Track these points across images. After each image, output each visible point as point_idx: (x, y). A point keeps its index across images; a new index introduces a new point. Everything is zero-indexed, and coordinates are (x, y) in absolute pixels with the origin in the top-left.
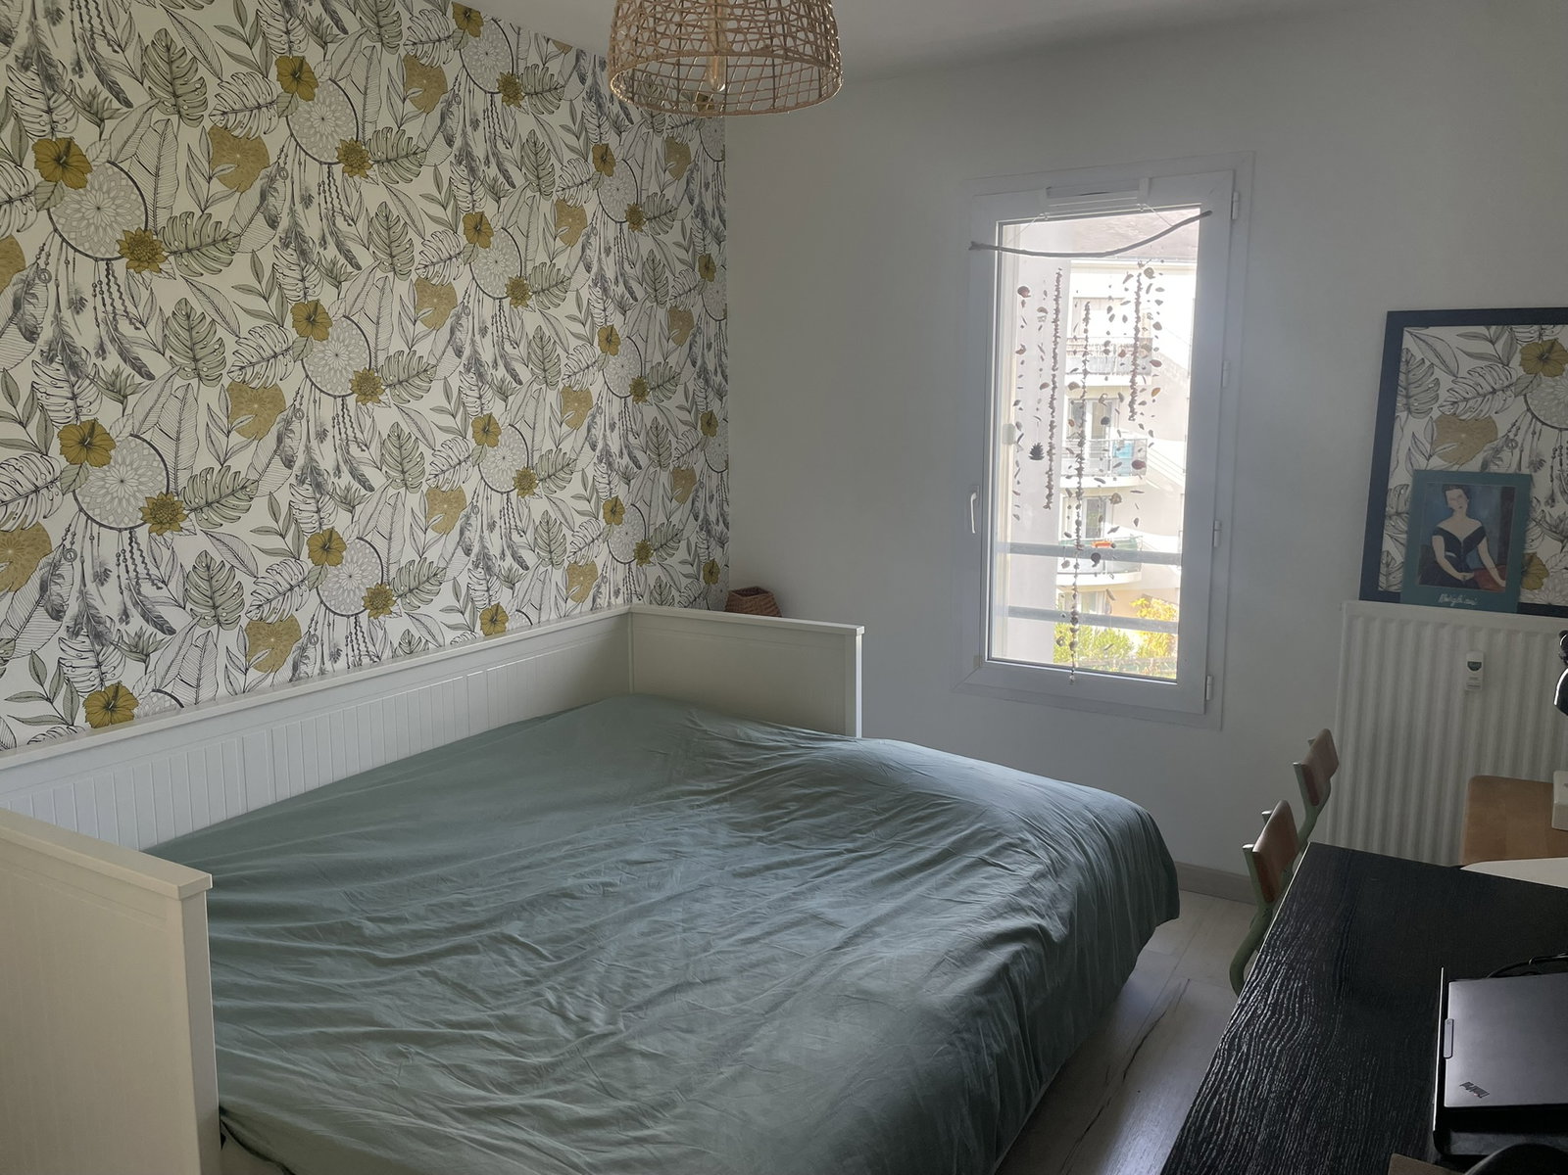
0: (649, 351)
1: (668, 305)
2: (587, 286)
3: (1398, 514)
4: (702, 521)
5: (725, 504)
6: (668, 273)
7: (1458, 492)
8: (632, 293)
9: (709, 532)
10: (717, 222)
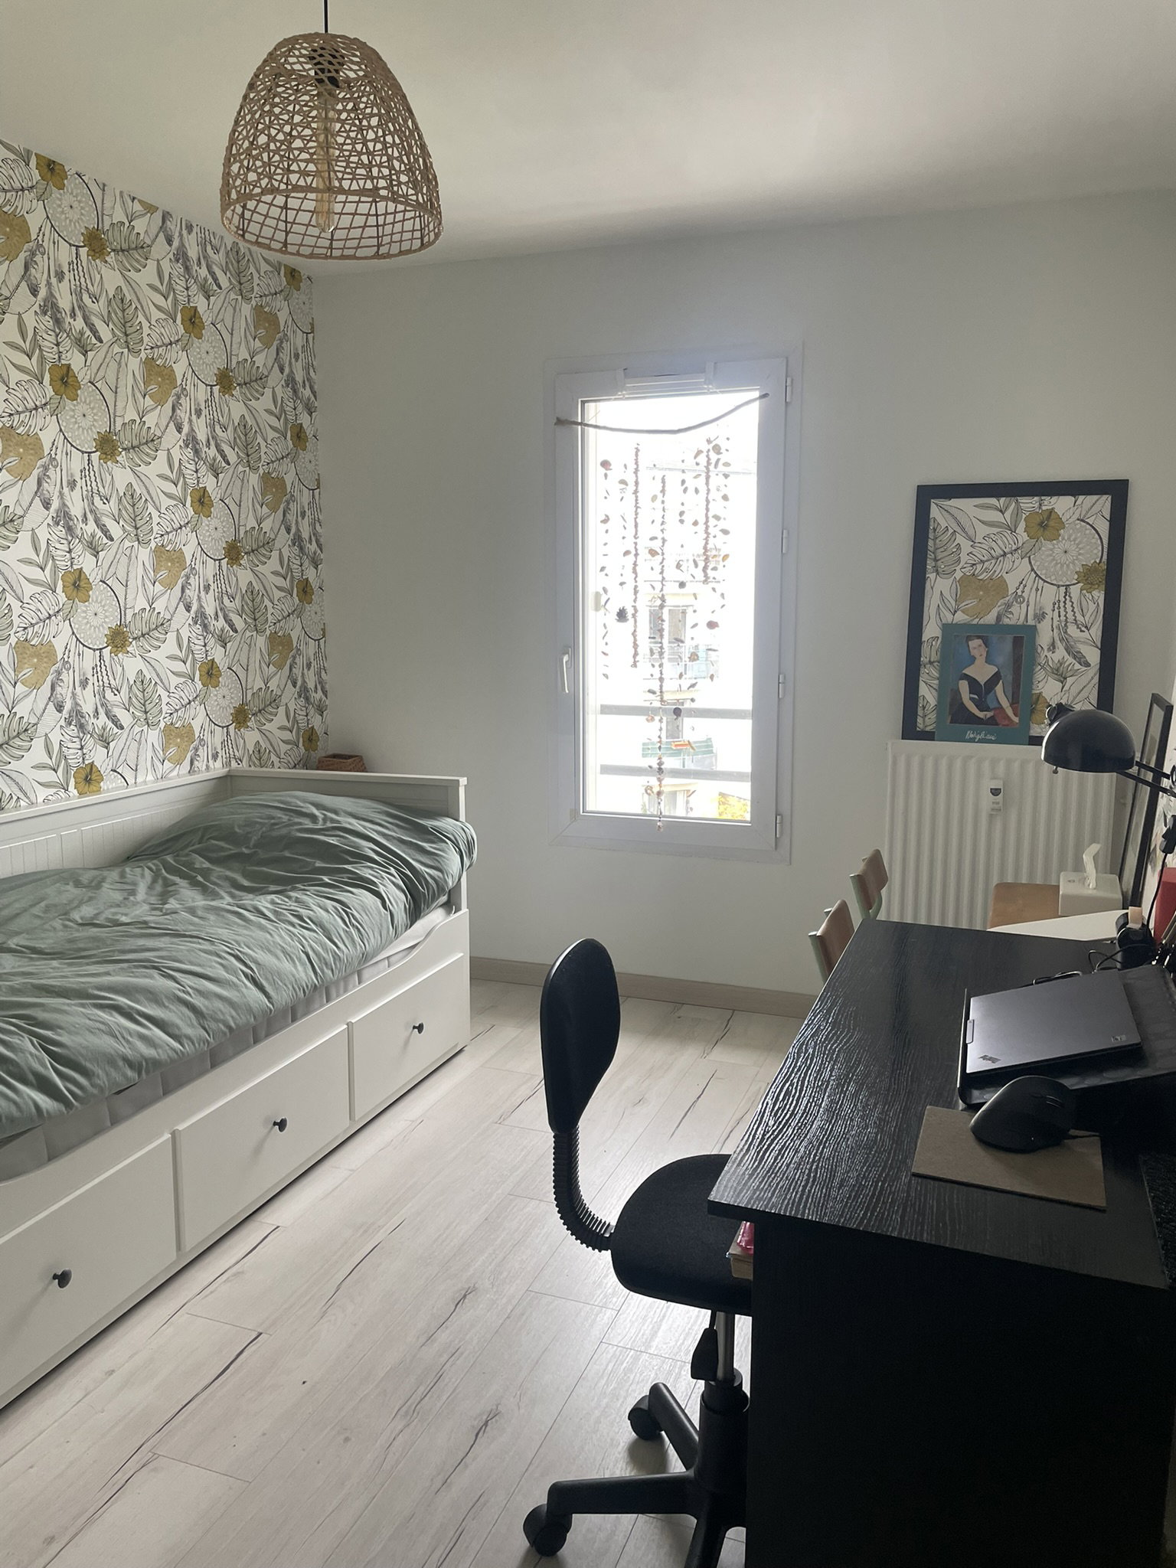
0: (243, 516)
1: (261, 471)
2: (178, 446)
3: (931, 663)
4: (300, 687)
5: (323, 672)
6: (260, 440)
7: (979, 642)
8: (224, 457)
9: (307, 699)
10: (307, 392)
